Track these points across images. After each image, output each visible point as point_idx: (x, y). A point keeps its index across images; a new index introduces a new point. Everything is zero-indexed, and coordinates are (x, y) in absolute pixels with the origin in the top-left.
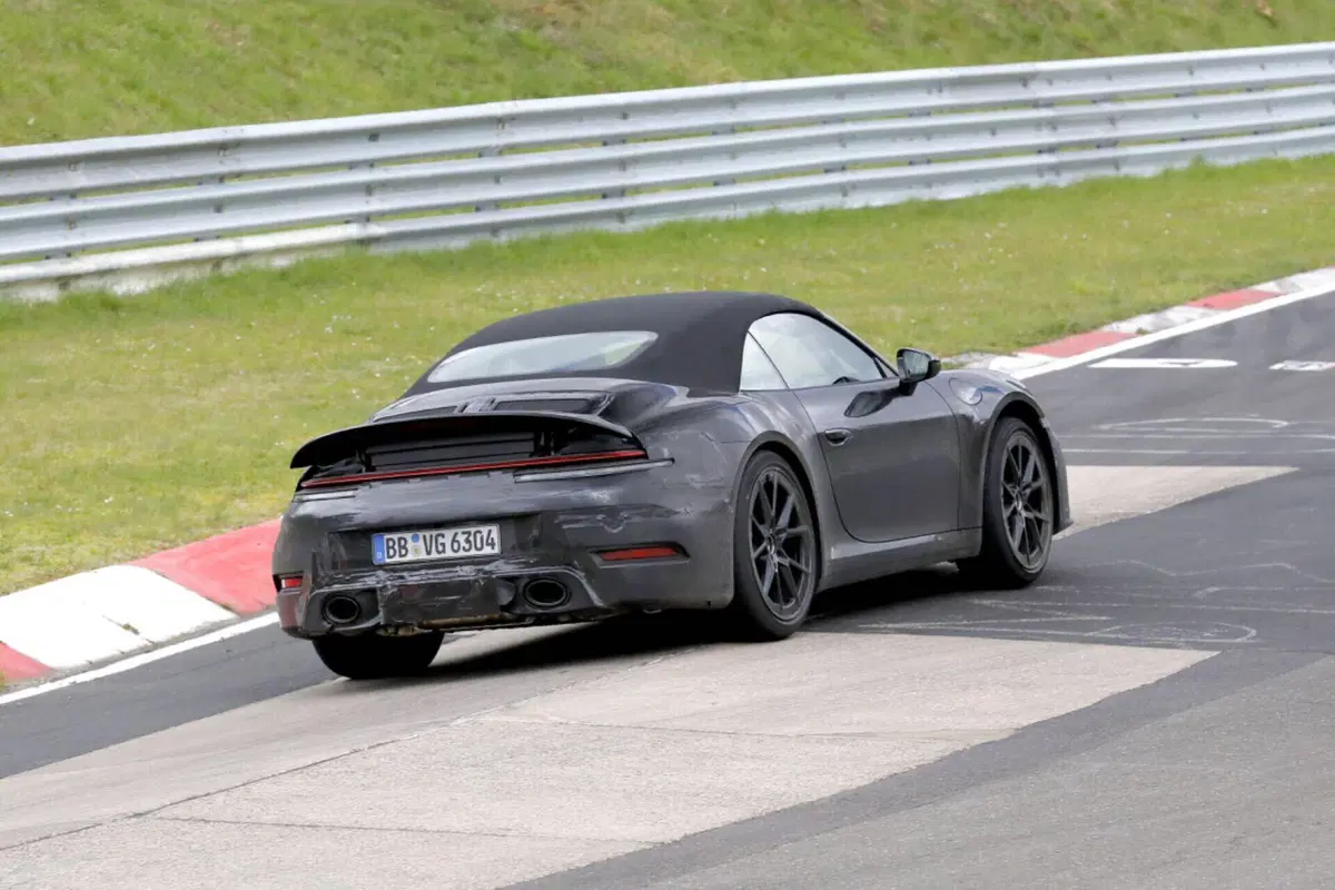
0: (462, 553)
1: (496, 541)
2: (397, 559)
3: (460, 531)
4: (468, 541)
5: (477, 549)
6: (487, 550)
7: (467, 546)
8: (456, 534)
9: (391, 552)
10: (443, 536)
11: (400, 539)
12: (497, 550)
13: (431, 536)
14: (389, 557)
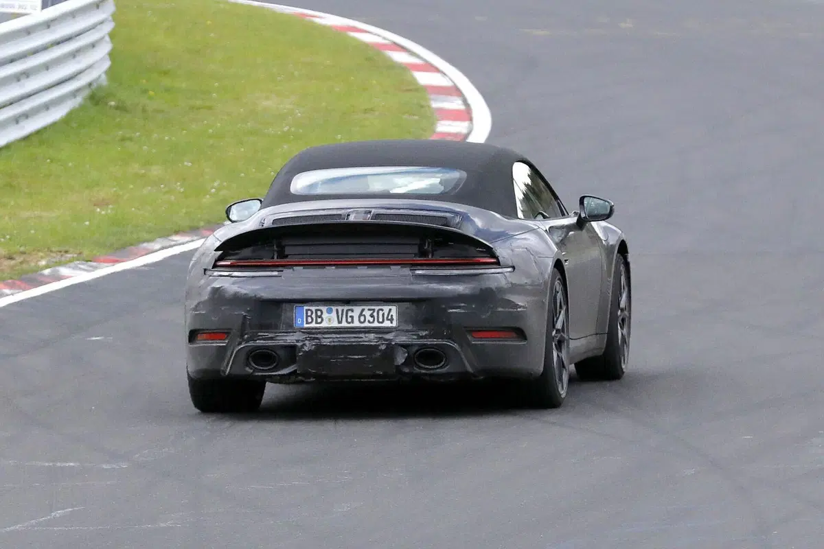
0: (366, 324)
1: (394, 317)
2: (313, 325)
3: (366, 308)
4: (372, 316)
5: (379, 322)
6: (387, 324)
7: (371, 320)
8: (363, 310)
9: (310, 320)
10: (352, 311)
11: (316, 310)
12: (394, 324)
13: (343, 311)
14: (307, 323)
